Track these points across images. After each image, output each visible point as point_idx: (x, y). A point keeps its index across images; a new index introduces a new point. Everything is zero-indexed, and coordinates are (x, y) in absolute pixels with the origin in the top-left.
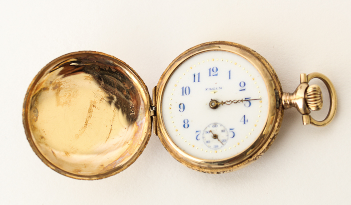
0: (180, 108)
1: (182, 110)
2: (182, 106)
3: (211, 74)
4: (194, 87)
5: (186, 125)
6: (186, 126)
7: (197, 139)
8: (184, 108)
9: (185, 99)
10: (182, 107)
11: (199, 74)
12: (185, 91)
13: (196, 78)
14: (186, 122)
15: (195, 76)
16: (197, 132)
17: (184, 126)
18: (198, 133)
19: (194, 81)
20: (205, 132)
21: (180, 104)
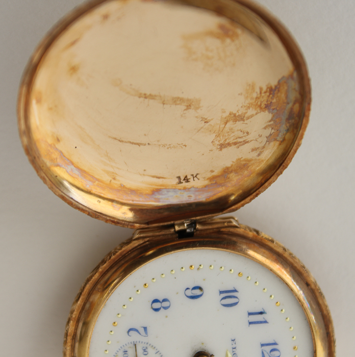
0: (194, 288)
1: (189, 293)
2: (197, 292)
3: (264, 348)
4: (239, 314)
5: (159, 304)
6: (157, 305)
7: (131, 330)
8: (193, 297)
9: (211, 297)
10: (195, 294)
11: (266, 322)
12: (229, 296)
13: (257, 317)
14: (165, 304)
15: (261, 313)
16: (145, 328)
17: (156, 301)
18: (142, 331)
19: (250, 314)
20: (145, 345)
21: (200, 288)
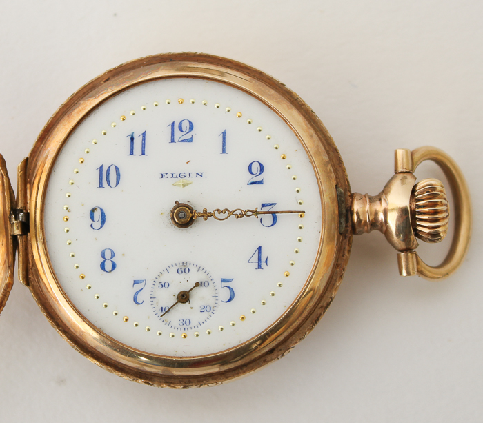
0: (92, 218)
1: (97, 224)
2: (97, 214)
3: (176, 138)
4: (131, 167)
5: (108, 263)
6: (108, 266)
7: (135, 300)
8: (103, 221)
9: (105, 198)
10: (98, 217)
11: (144, 134)
12: (107, 176)
13: (137, 144)
14: (108, 255)
15: (132, 139)
16: (135, 282)
17: (103, 266)
18: (138, 287)
19: (132, 153)
20: (157, 284)
21: (93, 210)
